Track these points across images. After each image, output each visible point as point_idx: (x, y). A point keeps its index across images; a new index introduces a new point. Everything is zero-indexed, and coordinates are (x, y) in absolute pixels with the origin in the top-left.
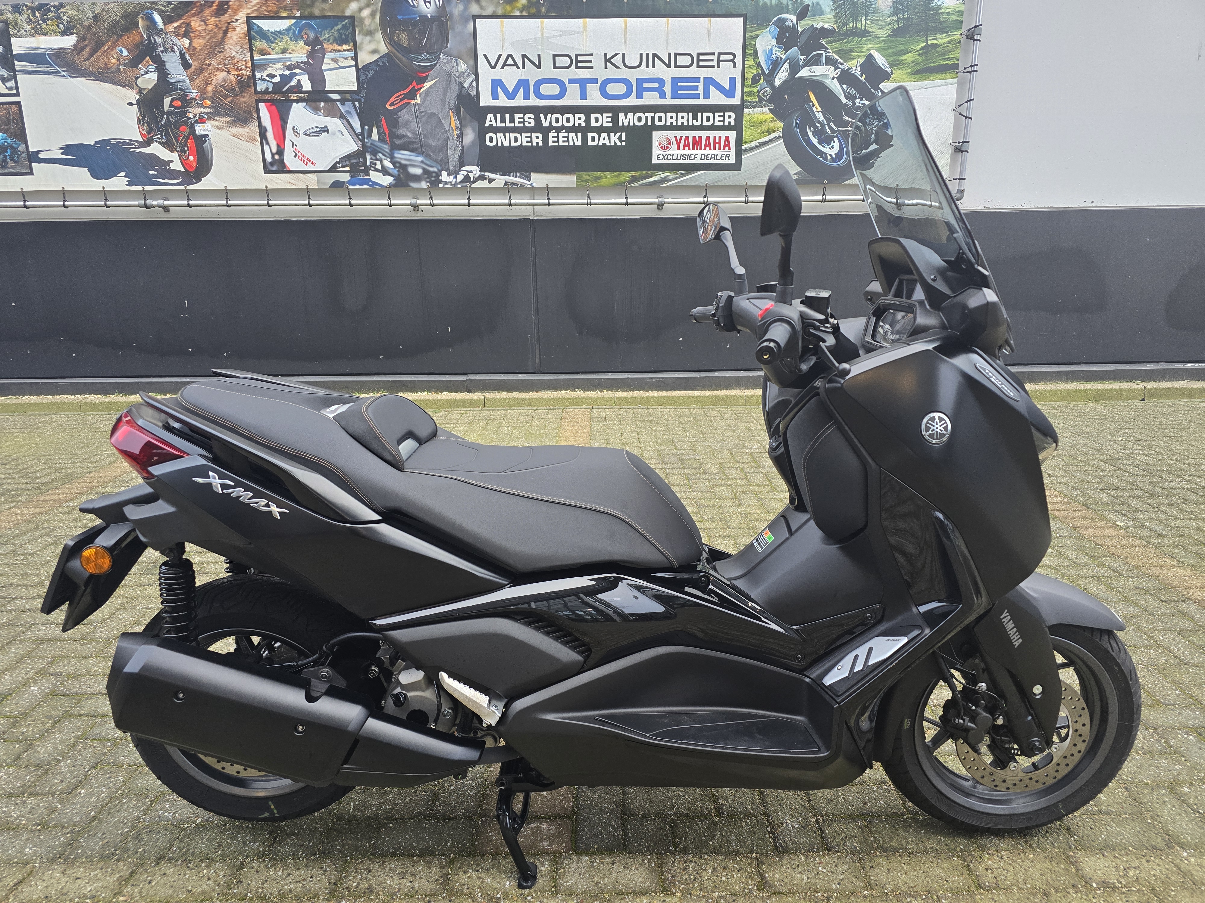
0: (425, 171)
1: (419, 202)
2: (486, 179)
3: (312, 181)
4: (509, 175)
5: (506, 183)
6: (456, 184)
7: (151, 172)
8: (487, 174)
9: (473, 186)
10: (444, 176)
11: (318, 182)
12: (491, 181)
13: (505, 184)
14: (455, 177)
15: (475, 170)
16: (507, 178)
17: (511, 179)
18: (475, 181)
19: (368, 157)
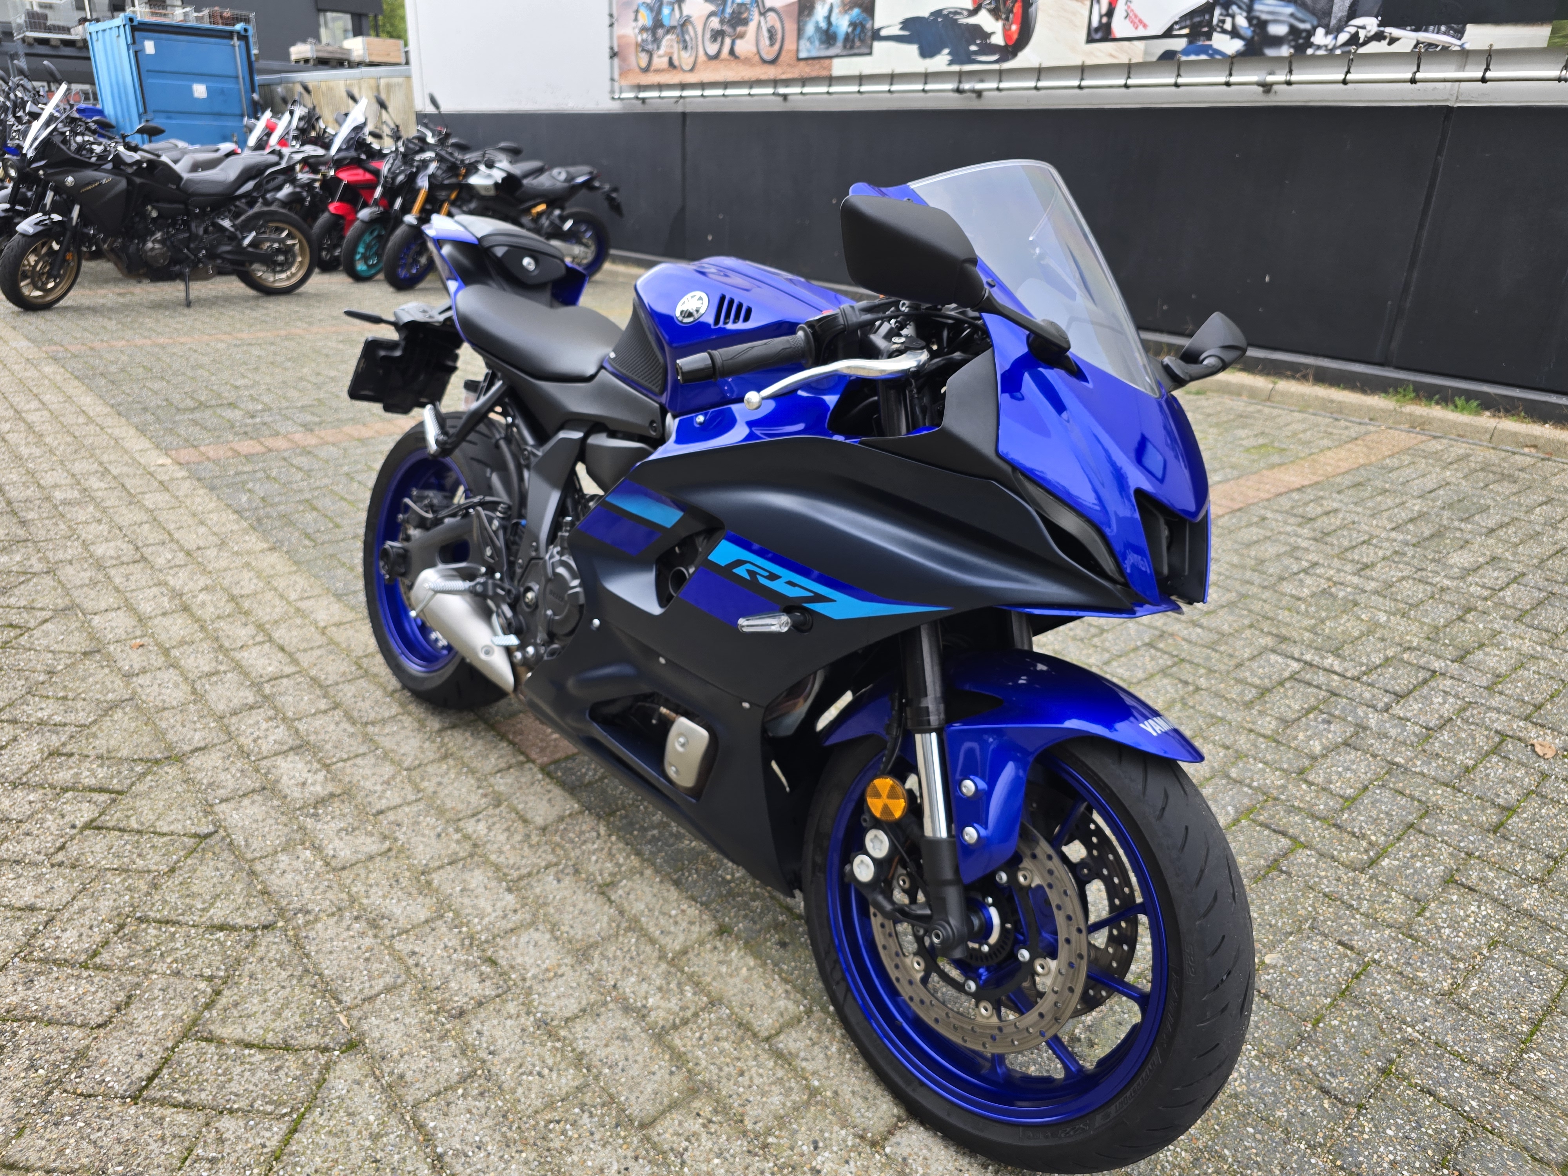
0: (1293, 30)
1: (1270, 79)
2: (1384, 38)
3: (1136, 52)
4: (1426, 31)
5: (1418, 43)
6: (1335, 48)
7: (973, 48)
8: (1389, 30)
9: (1362, 50)
10: (1320, 37)
11: (1146, 53)
12: (1393, 41)
13: (1416, 46)
14: (1336, 38)
15: (1371, 24)
16: (1423, 36)
17: (1429, 36)
18: (1365, 43)
19: (1217, 12)
